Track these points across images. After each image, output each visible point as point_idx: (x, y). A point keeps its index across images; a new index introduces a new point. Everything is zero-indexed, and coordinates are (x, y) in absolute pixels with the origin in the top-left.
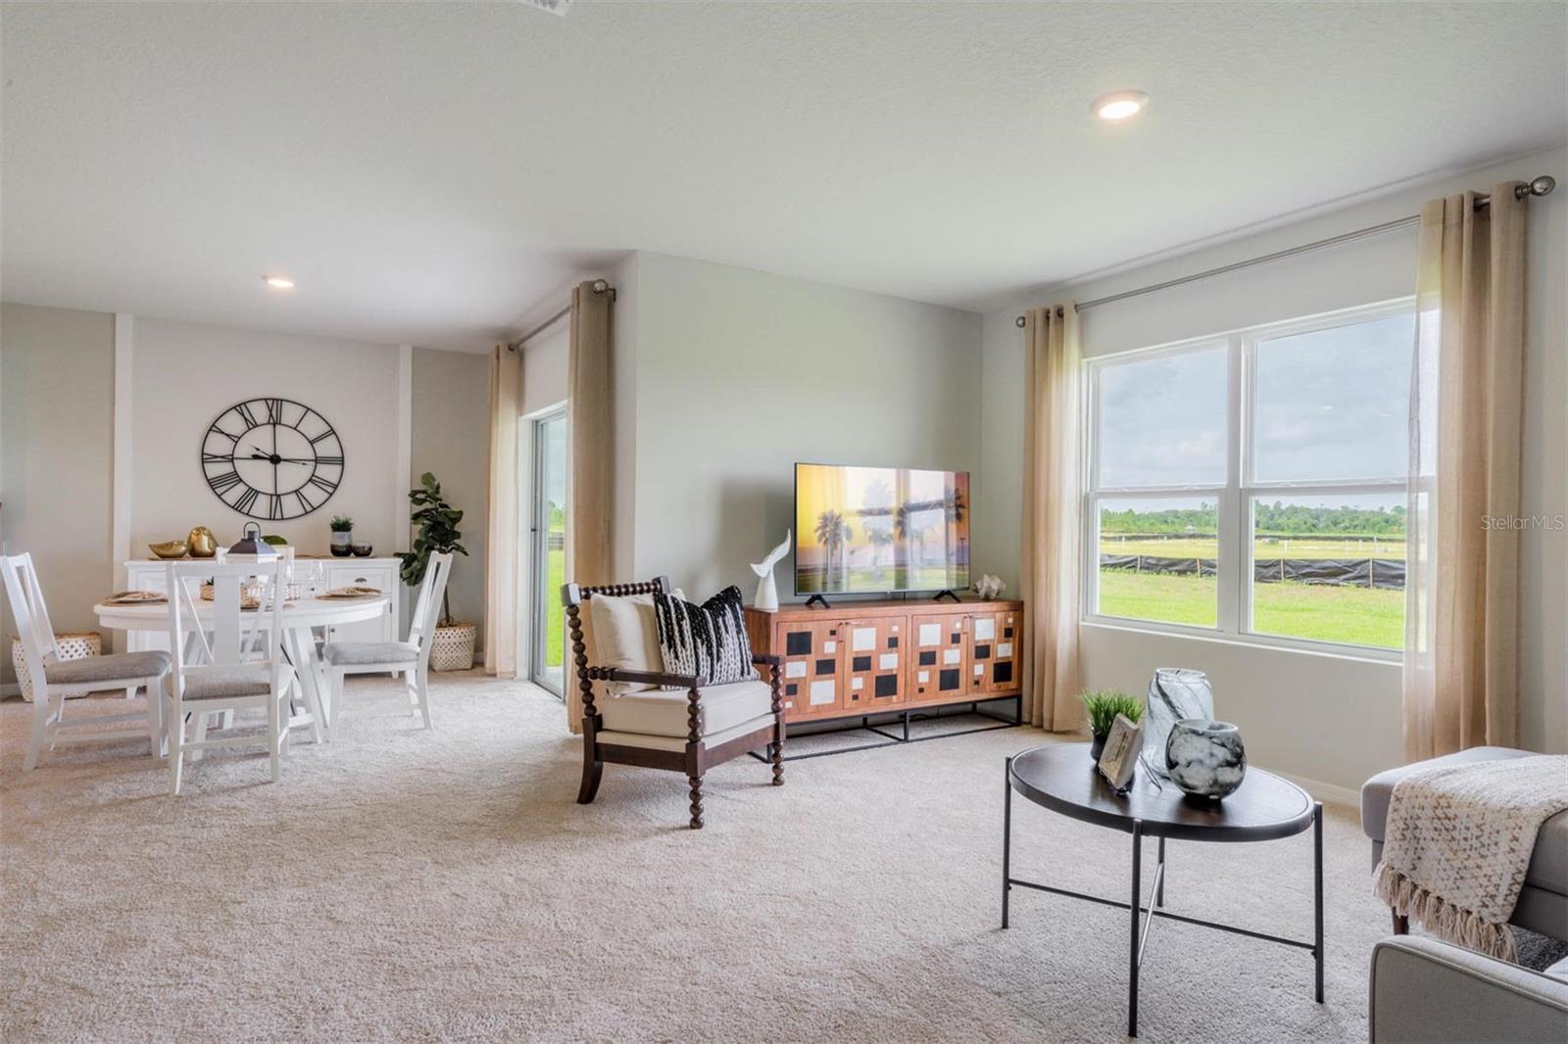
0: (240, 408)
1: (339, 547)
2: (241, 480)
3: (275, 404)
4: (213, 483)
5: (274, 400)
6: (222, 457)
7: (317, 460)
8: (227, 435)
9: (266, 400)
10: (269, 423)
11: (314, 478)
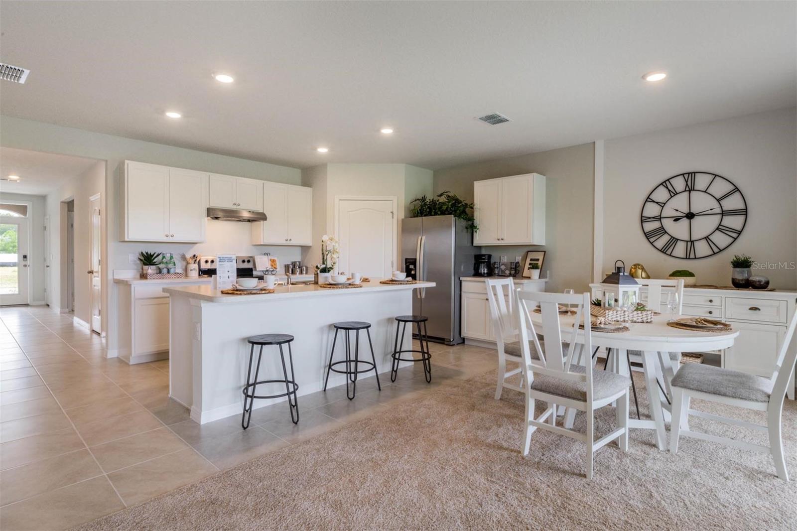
0: (665, 183)
1: (739, 280)
2: (666, 232)
3: (690, 177)
4: (648, 235)
5: (689, 173)
6: (654, 218)
7: (724, 213)
8: (657, 203)
9: (683, 175)
10: (685, 191)
11: (720, 227)
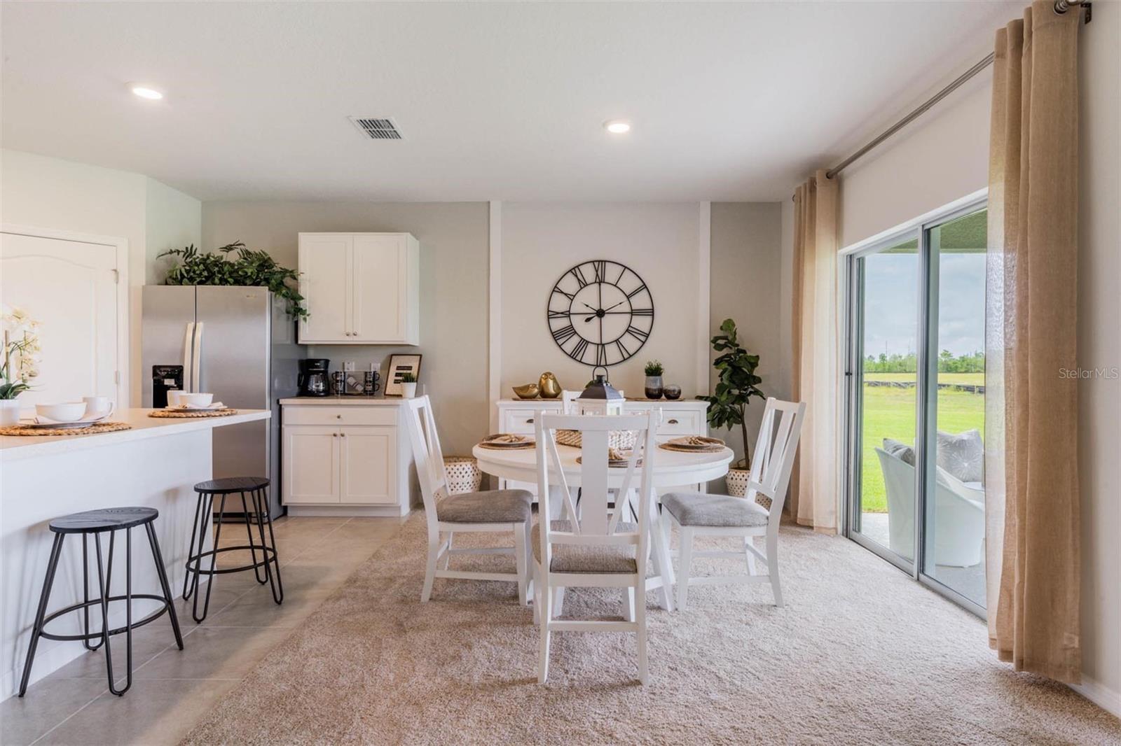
0: (574, 270)
1: (653, 390)
2: (575, 332)
3: (600, 264)
4: (556, 336)
5: (599, 261)
6: (562, 313)
7: (633, 313)
8: (566, 294)
9: (593, 262)
10: (595, 282)
11: (630, 329)
